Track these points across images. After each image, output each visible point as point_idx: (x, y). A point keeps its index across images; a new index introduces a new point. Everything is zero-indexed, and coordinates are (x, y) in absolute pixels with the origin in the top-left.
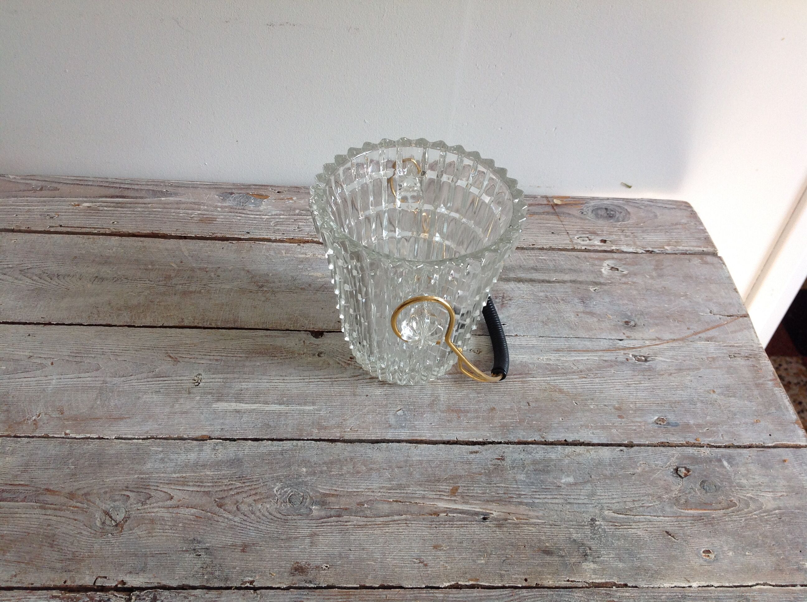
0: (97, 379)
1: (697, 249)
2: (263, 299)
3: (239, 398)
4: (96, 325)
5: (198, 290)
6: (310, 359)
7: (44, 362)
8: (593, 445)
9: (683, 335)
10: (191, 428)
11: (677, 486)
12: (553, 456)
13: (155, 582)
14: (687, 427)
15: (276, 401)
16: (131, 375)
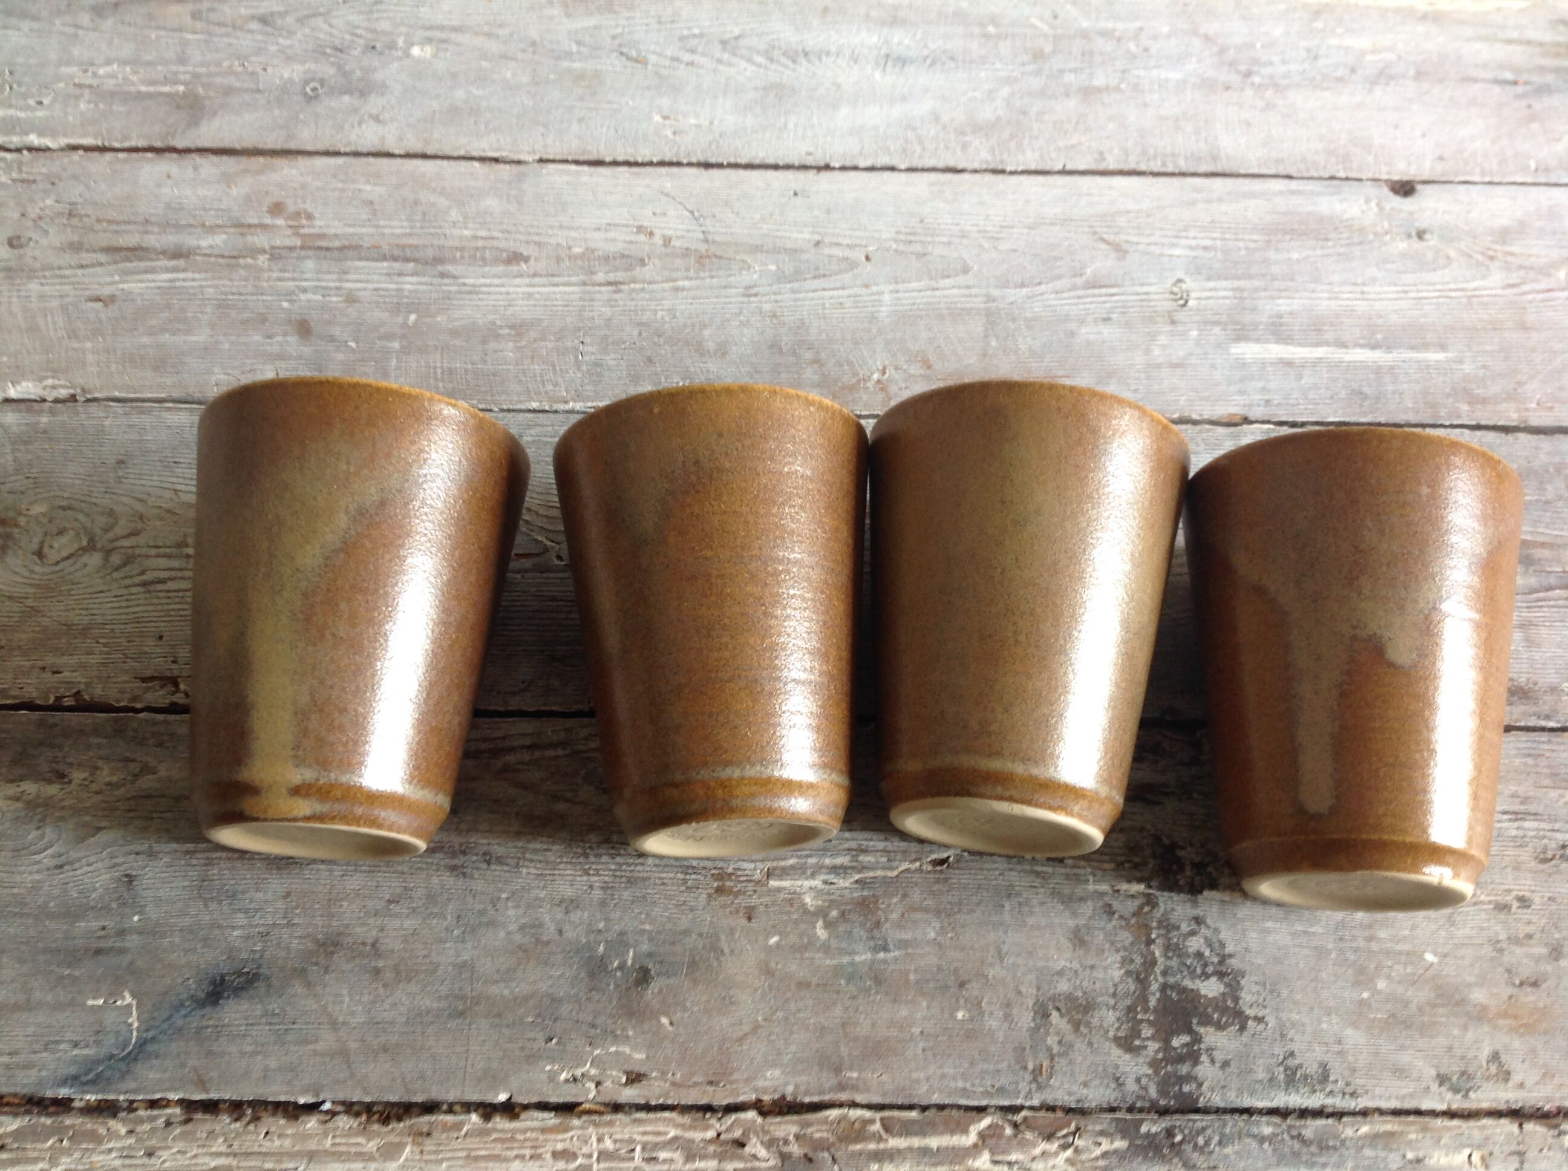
0: (973, 291)
2: (1261, 104)
3: (1279, 331)
4: (923, 170)
5: (1113, 83)
6: (1403, 245)
7: (848, 253)
10: (1201, 399)
15: (1362, 342)
16: (1040, 284)
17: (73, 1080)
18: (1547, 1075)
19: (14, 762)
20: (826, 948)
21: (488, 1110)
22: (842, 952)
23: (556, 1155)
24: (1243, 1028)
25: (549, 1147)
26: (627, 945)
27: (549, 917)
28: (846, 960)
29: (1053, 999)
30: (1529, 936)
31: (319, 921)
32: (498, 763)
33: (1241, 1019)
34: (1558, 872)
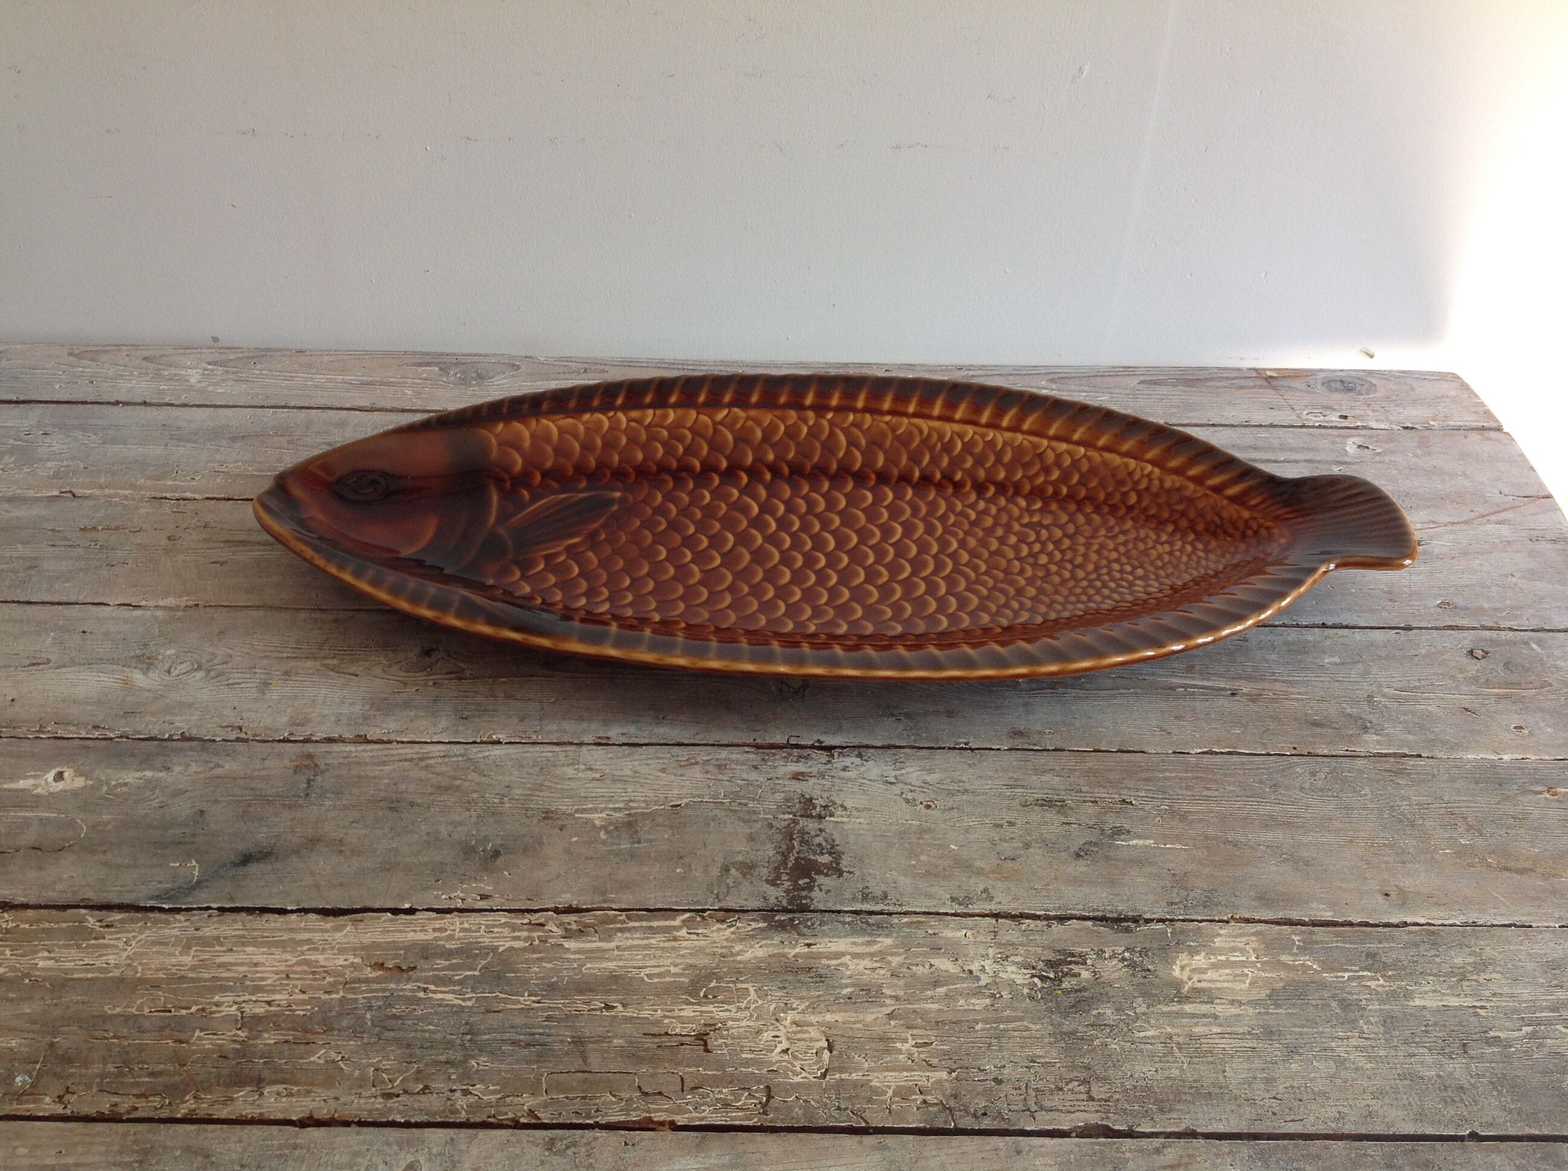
1: (1474, 424)
8: (1360, 628)
9: (1465, 518)
11: (1473, 667)
12: (1310, 638)
13: (856, 742)
14: (1481, 610)
17: (158, 897)
18: (1015, 899)
19: (141, 763)
20: (604, 843)
21: (395, 911)
22: (612, 844)
23: (434, 930)
24: (840, 876)
25: (432, 926)
26: (489, 841)
27: (444, 831)
28: (615, 847)
29: (733, 863)
30: (1012, 838)
31: (310, 830)
32: (423, 764)
33: (840, 873)
34: (1033, 811)
